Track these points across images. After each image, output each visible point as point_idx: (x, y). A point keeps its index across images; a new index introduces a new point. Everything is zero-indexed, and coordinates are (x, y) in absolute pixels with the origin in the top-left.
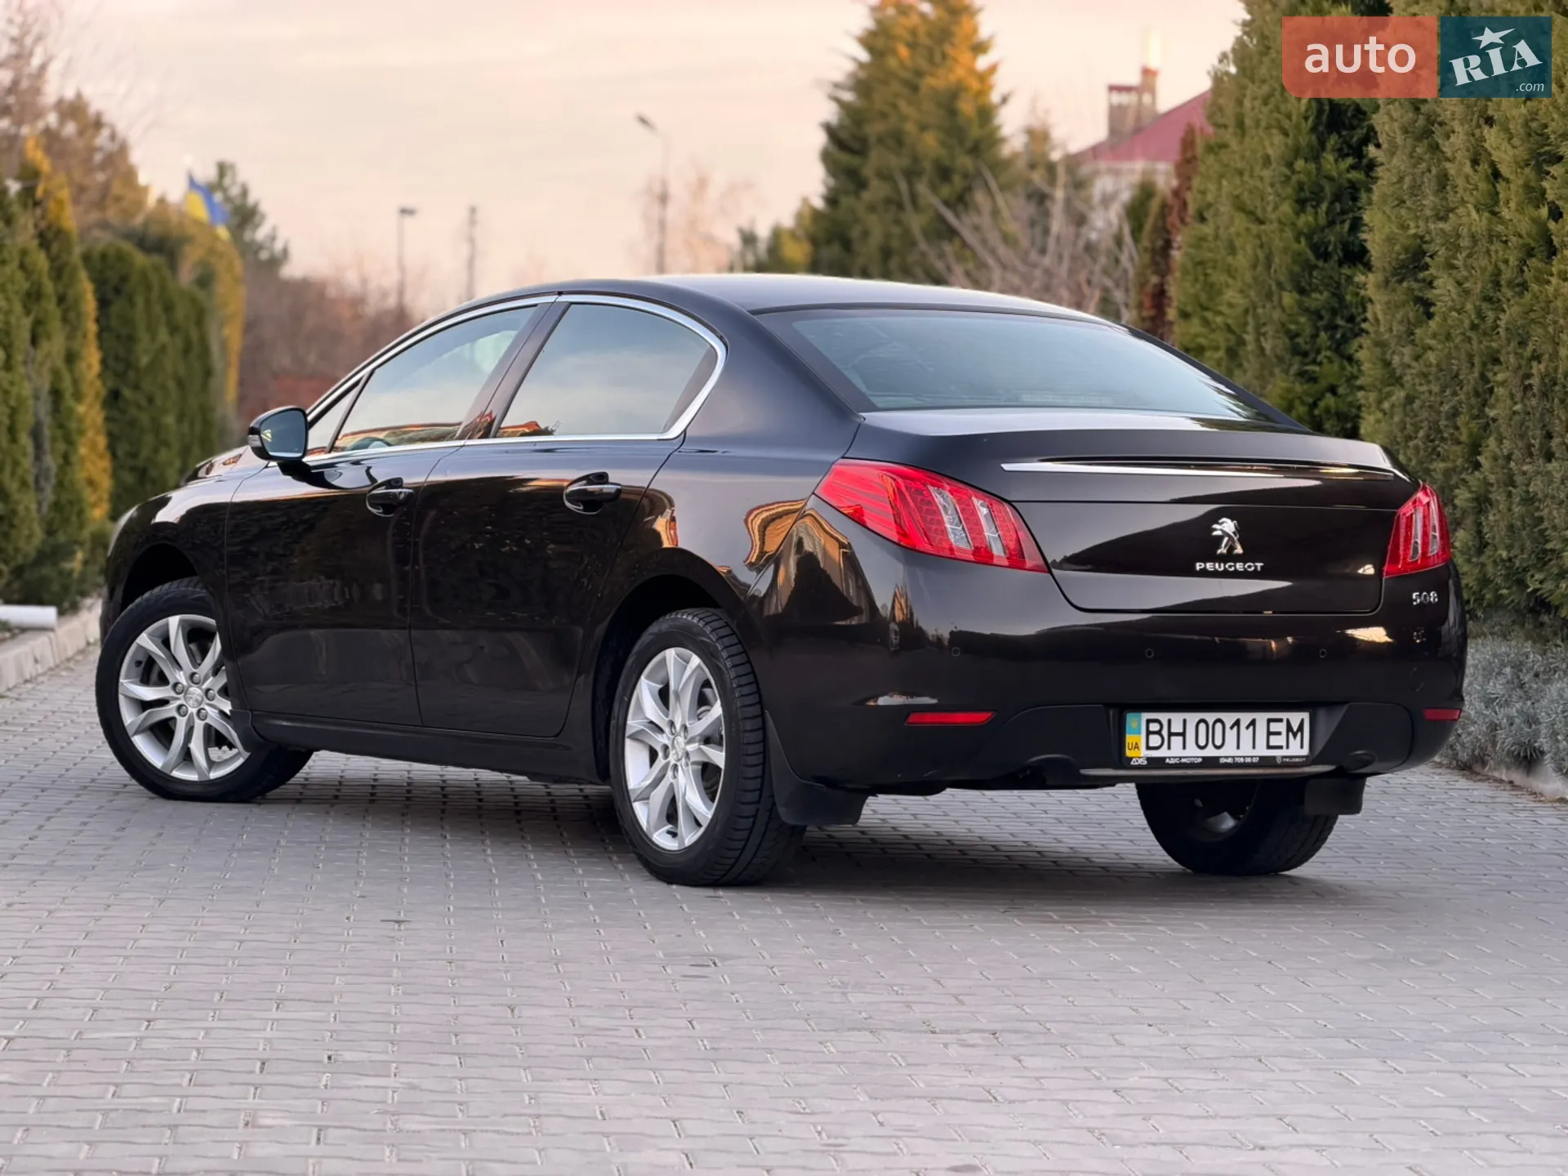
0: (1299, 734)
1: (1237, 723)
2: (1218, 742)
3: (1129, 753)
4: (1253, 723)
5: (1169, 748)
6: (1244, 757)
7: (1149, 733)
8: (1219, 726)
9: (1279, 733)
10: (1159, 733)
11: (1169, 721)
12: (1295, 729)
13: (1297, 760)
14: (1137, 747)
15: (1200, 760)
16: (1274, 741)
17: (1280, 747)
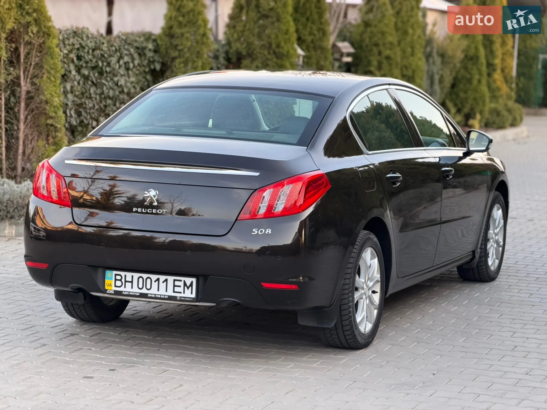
0: (190, 288)
1: (158, 280)
2: (148, 287)
3: (106, 288)
4: (166, 280)
5: (125, 287)
6: (161, 295)
7: (116, 280)
8: (149, 280)
9: (180, 286)
10: (121, 280)
11: (125, 276)
12: (188, 285)
13: (188, 299)
14: (111, 285)
15: (138, 294)
16: (177, 289)
17: (181, 293)
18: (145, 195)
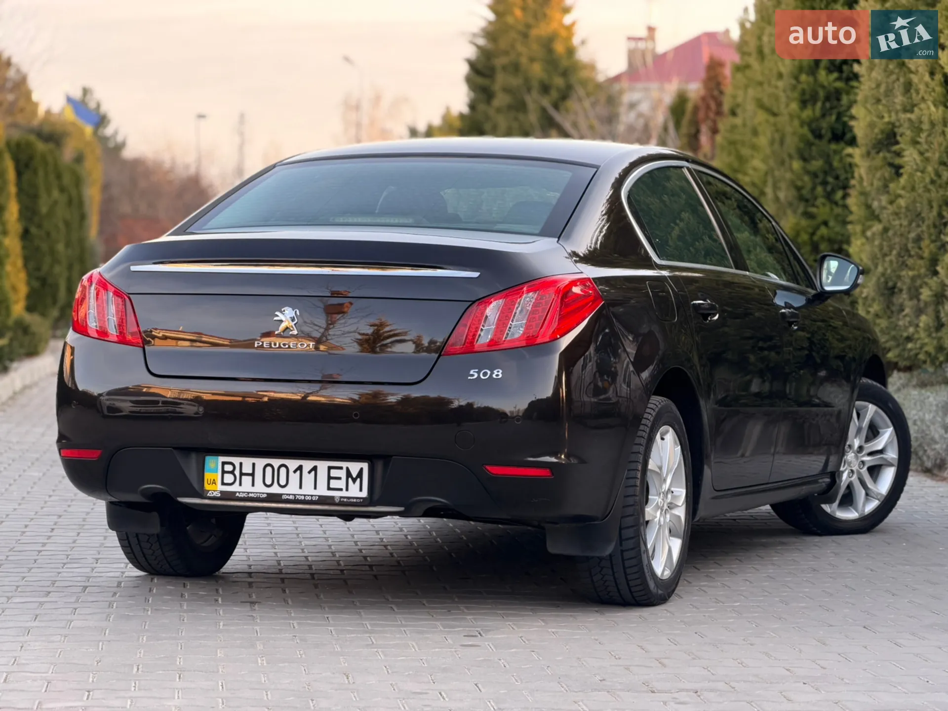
0: (358, 480)
1: (300, 468)
2: (283, 482)
3: (207, 487)
4: (315, 469)
5: (240, 484)
6: (305, 496)
7: (224, 472)
8: (283, 470)
9: (339, 478)
10: (232, 472)
11: (241, 464)
12: (354, 476)
13: (355, 500)
14: (214, 482)
15: (265, 496)
16: (334, 484)
17: (341, 490)
18: (276, 318)
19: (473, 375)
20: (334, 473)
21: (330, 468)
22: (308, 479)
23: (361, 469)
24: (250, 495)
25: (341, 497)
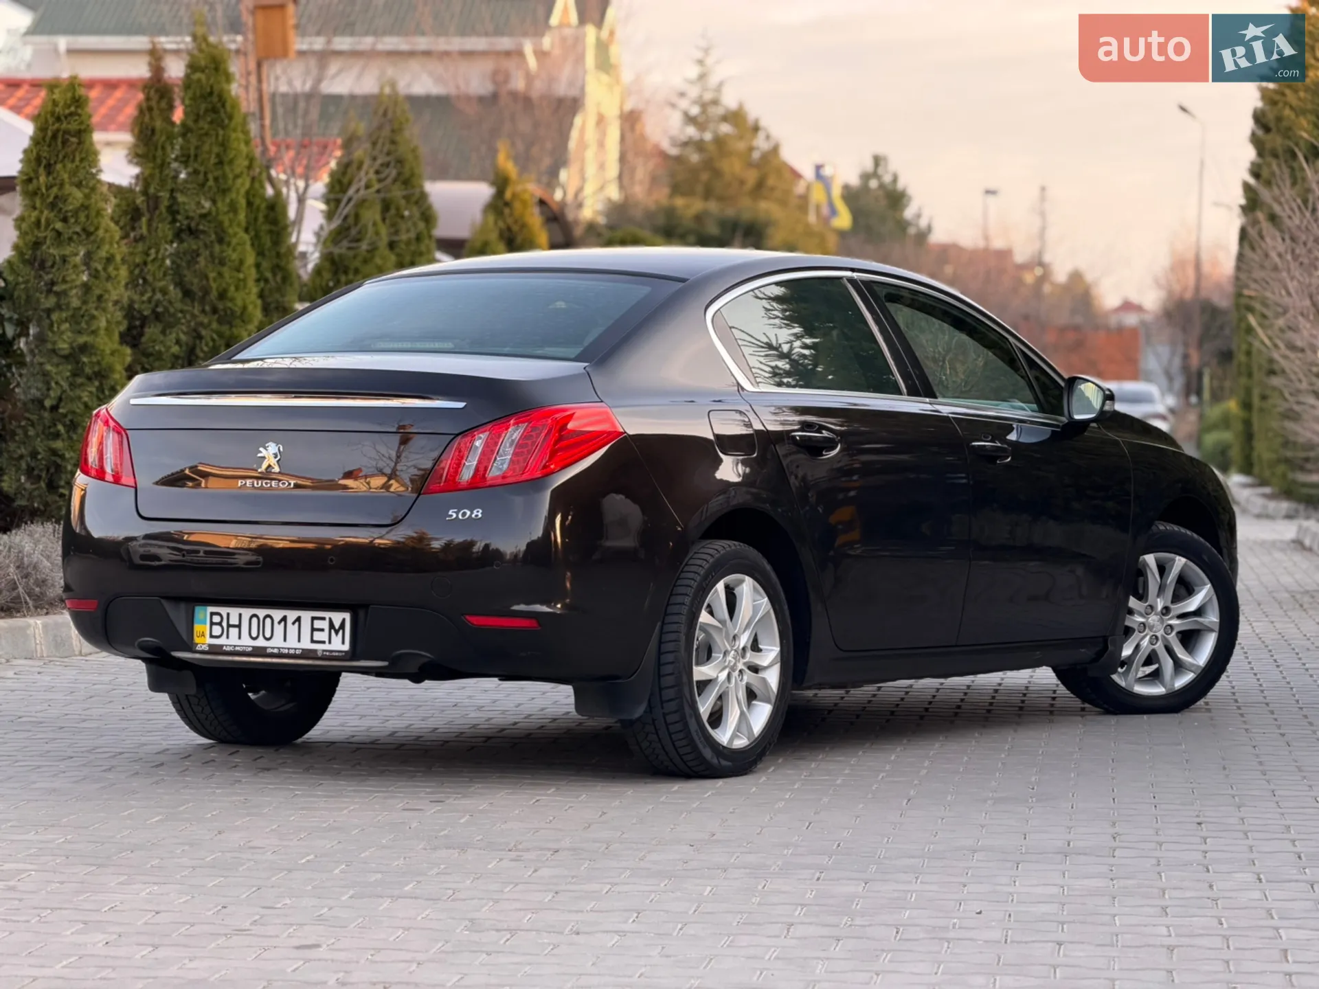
0: (341, 632)
1: (284, 619)
2: (268, 635)
3: (197, 640)
4: (298, 619)
5: (228, 637)
6: (289, 649)
7: (212, 624)
8: (268, 621)
9: (322, 630)
10: (220, 624)
11: (228, 614)
12: (337, 627)
13: (337, 654)
14: (203, 635)
15: (250, 649)
16: (317, 636)
17: (323, 642)
18: (259, 455)
19: (452, 516)
20: (317, 624)
21: (313, 619)
22: (292, 630)
23: (344, 620)
24: (237, 648)
25: (324, 651)
